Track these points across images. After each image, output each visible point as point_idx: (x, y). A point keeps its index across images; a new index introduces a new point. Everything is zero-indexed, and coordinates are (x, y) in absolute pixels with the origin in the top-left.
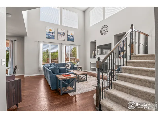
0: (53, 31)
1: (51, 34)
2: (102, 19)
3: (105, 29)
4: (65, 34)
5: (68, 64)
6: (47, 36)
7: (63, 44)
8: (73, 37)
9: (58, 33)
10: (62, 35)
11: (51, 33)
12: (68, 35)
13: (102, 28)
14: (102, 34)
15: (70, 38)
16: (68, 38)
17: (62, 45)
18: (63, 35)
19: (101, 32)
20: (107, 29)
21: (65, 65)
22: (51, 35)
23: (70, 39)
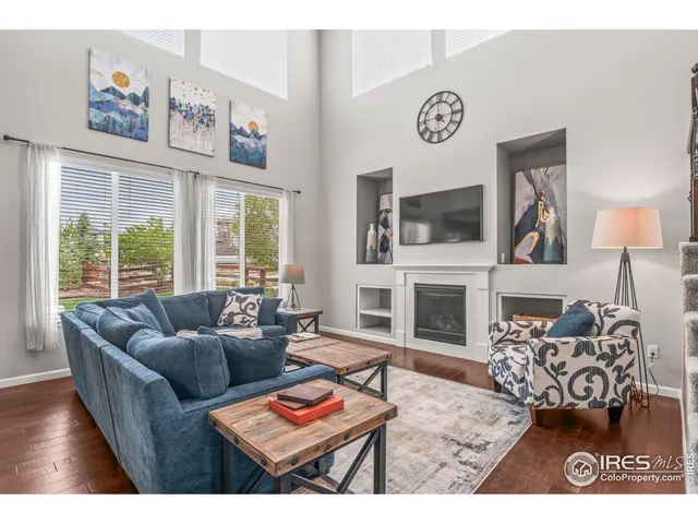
0: (137, 88)
1: (127, 105)
2: (428, 61)
3: (445, 109)
4: (218, 117)
5: (240, 300)
6: (94, 111)
7: (206, 177)
8: (263, 142)
9: (172, 105)
10: (196, 120)
11: (122, 97)
12: (231, 125)
13: (427, 106)
14: (427, 137)
15: (242, 145)
16: (232, 142)
17: (194, 184)
18: (202, 121)
19: (422, 128)
20: (456, 112)
21: (223, 307)
22: (122, 113)
23: (246, 153)
